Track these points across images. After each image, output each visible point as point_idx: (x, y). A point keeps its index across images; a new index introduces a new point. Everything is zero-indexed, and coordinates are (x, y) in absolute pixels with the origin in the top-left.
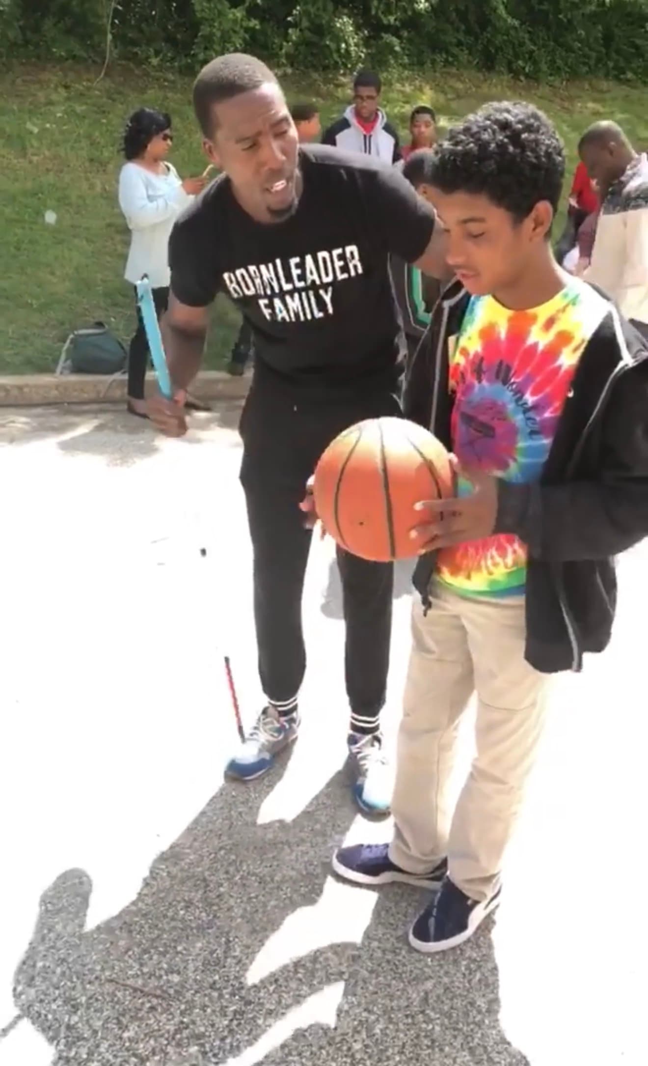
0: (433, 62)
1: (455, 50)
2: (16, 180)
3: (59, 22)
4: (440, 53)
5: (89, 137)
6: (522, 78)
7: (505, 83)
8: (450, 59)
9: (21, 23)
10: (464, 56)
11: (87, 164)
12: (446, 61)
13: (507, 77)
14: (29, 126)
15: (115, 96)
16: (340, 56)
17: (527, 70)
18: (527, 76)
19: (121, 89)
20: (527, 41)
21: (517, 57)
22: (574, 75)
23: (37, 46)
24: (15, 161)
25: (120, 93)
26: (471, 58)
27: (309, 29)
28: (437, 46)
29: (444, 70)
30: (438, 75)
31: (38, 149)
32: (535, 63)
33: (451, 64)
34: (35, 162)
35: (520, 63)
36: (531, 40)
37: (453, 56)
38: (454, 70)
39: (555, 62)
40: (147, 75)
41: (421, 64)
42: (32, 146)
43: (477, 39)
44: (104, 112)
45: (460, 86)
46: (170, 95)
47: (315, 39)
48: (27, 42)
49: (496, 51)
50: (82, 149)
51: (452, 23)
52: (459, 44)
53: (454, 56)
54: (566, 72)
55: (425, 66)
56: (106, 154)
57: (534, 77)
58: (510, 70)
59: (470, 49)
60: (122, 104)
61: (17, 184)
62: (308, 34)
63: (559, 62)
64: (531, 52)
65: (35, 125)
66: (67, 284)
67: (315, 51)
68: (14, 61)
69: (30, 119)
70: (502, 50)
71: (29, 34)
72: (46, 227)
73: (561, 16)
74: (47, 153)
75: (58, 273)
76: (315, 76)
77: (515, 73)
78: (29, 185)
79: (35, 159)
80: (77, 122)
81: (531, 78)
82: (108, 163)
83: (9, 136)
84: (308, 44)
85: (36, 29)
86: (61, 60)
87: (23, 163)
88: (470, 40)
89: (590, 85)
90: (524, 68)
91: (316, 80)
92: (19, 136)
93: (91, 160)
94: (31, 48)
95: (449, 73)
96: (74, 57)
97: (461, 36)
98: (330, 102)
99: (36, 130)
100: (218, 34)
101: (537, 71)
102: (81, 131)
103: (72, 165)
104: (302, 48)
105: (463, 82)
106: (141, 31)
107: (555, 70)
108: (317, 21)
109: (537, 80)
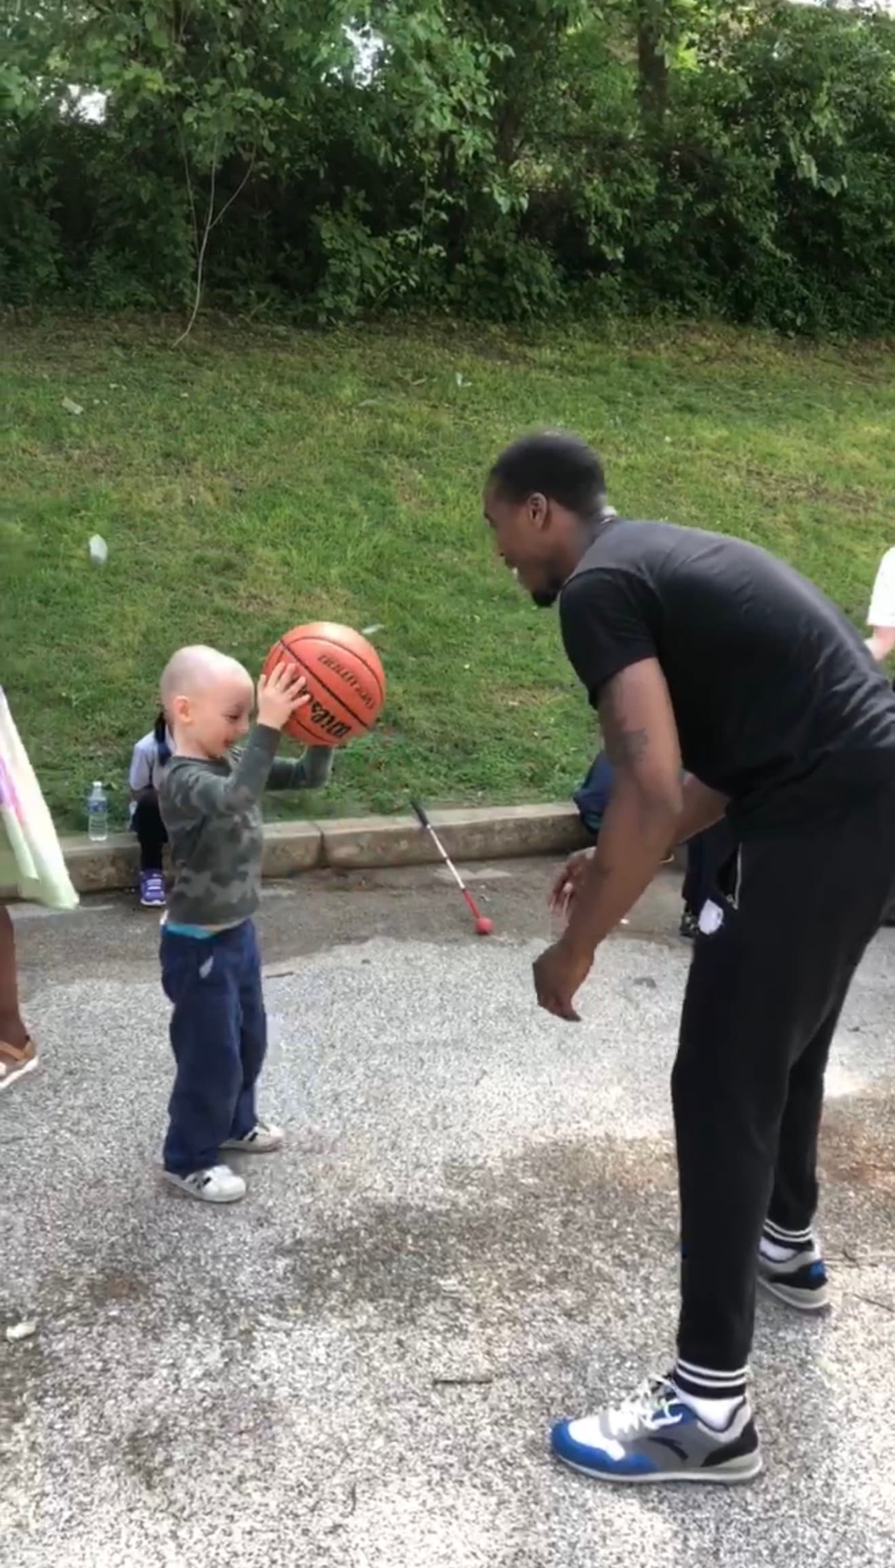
0: (664, 311)
1: (693, 295)
2: (45, 487)
3: (116, 254)
4: (673, 298)
5: (162, 418)
6: (792, 334)
7: (770, 341)
8: (688, 308)
9: (59, 256)
10: (707, 304)
11: (160, 462)
12: (682, 310)
13: (770, 332)
14: (68, 403)
15: (200, 359)
16: (531, 302)
17: (799, 322)
18: (798, 331)
19: (208, 348)
20: (796, 283)
21: (782, 304)
22: (865, 330)
23: (80, 287)
24: (42, 458)
25: (207, 354)
26: (716, 308)
27: (483, 264)
28: (667, 288)
29: (681, 322)
30: (672, 328)
31: (81, 437)
32: (809, 313)
33: (689, 314)
34: (76, 458)
35: (788, 312)
36: (802, 282)
37: (690, 302)
38: (692, 323)
39: (837, 313)
40: (247, 328)
41: (646, 314)
42: (71, 433)
43: (725, 280)
44: (185, 381)
45: (704, 343)
46: (282, 356)
47: (493, 278)
48: (65, 283)
49: (754, 295)
50: (152, 438)
51: (688, 258)
52: (700, 286)
53: (694, 304)
54: (854, 326)
55: (653, 317)
56: (191, 445)
57: (808, 334)
58: (774, 323)
59: (715, 295)
60: (211, 369)
61: (45, 495)
62: (482, 272)
63: (843, 312)
64: (803, 299)
65: (77, 401)
66: (130, 662)
67: (493, 295)
68: (45, 310)
69: (69, 392)
70: (761, 294)
71: (68, 271)
72: (91, 564)
73: (846, 249)
74: (95, 444)
75: (114, 643)
76: (494, 329)
77: (782, 328)
78: (64, 496)
79: (76, 453)
80: (143, 396)
81: (804, 334)
82: (195, 460)
83: (35, 419)
84: (483, 285)
85: (81, 265)
86: (114, 308)
87: (58, 460)
88: (716, 281)
89: (888, 343)
90: (793, 321)
91: (495, 336)
92: (50, 419)
93: (167, 455)
94: (71, 290)
95: (686, 326)
96: (137, 303)
97: (701, 275)
98: (522, 368)
99: (78, 409)
100: (356, 272)
101: (811, 323)
102: (150, 411)
103: (135, 462)
104: (473, 292)
105: (709, 338)
106: (235, 267)
107: (838, 324)
108: (497, 255)
109: (812, 337)
